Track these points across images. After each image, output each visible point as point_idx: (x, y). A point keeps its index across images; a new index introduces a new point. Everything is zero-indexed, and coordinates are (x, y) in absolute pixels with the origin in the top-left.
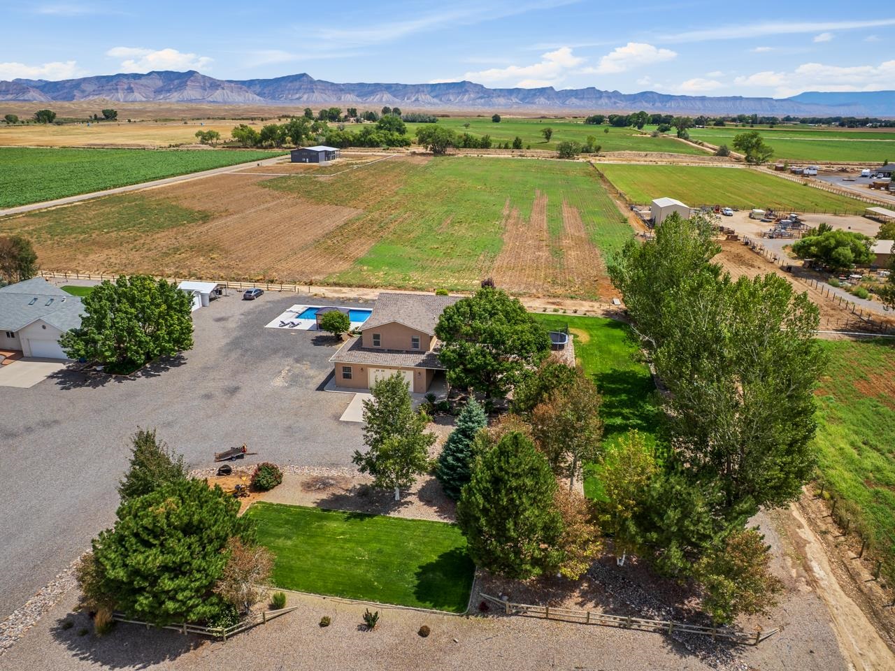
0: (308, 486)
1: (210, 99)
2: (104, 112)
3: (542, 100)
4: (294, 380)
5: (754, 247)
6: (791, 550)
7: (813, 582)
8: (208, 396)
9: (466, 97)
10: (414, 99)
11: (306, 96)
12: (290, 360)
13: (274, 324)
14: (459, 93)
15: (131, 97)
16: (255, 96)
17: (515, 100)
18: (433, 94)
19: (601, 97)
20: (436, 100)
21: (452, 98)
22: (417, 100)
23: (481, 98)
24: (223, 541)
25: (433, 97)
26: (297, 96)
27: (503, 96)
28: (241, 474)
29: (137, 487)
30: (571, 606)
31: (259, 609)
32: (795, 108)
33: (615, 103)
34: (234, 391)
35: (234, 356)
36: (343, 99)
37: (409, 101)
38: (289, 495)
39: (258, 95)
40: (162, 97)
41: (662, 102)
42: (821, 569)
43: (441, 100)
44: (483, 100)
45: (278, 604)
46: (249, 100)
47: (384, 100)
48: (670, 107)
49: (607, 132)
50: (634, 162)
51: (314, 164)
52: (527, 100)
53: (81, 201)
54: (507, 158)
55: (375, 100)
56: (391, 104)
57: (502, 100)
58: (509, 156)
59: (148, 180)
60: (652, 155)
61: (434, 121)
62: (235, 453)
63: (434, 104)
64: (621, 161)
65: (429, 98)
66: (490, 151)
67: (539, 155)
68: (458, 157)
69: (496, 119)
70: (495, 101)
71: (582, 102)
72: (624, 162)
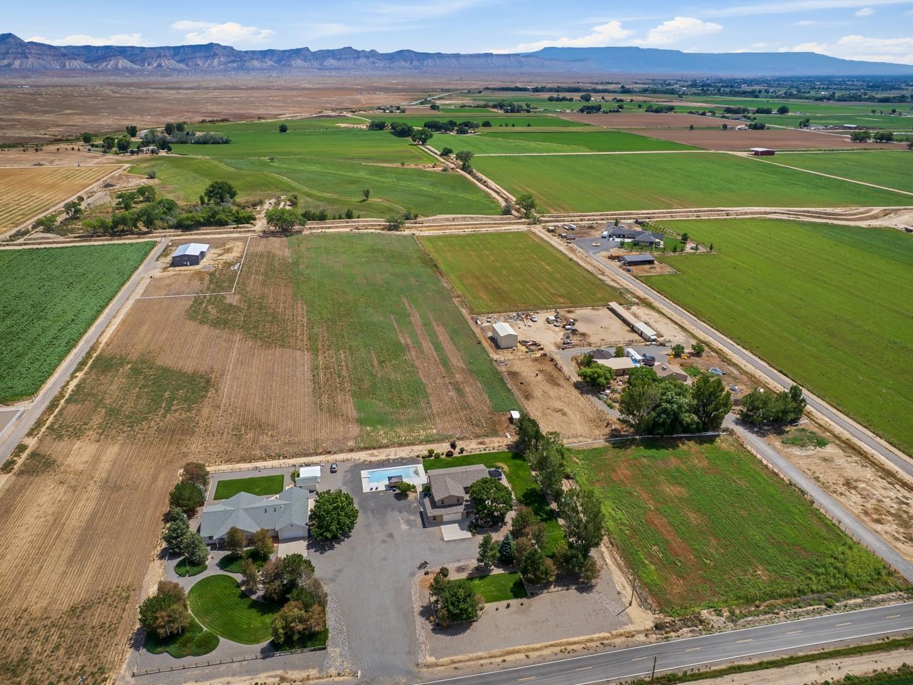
0: (459, 571)
3: (299, 62)
4: (409, 524)
5: (557, 364)
6: (600, 556)
7: (607, 564)
8: (384, 541)
9: (216, 62)
10: (155, 64)
12: (396, 512)
13: (366, 490)
14: (207, 57)
17: (270, 63)
18: (178, 58)
19: (358, 57)
20: (182, 66)
21: (200, 62)
22: (159, 65)
23: (233, 62)
25: (178, 62)
26: (6, 62)
27: (257, 59)
30: (552, 588)
31: (479, 612)
32: (540, 64)
33: (374, 63)
34: (391, 536)
36: (68, 67)
37: (150, 67)
38: (456, 576)
41: (419, 60)
42: (608, 560)
43: (187, 65)
44: (235, 65)
45: (482, 608)
47: (120, 65)
48: (428, 65)
49: (403, 164)
50: (448, 232)
51: (197, 267)
52: (283, 62)
53: (78, 370)
54: (346, 233)
55: (109, 66)
56: (132, 72)
57: (256, 63)
58: (348, 230)
59: (89, 325)
60: (458, 218)
61: (227, 142)
62: (424, 565)
63: (180, 71)
64: (437, 230)
65: (173, 64)
66: (329, 223)
67: (370, 225)
68: (306, 235)
69: (283, 129)
70: (249, 64)
71: (340, 63)
72: (440, 232)
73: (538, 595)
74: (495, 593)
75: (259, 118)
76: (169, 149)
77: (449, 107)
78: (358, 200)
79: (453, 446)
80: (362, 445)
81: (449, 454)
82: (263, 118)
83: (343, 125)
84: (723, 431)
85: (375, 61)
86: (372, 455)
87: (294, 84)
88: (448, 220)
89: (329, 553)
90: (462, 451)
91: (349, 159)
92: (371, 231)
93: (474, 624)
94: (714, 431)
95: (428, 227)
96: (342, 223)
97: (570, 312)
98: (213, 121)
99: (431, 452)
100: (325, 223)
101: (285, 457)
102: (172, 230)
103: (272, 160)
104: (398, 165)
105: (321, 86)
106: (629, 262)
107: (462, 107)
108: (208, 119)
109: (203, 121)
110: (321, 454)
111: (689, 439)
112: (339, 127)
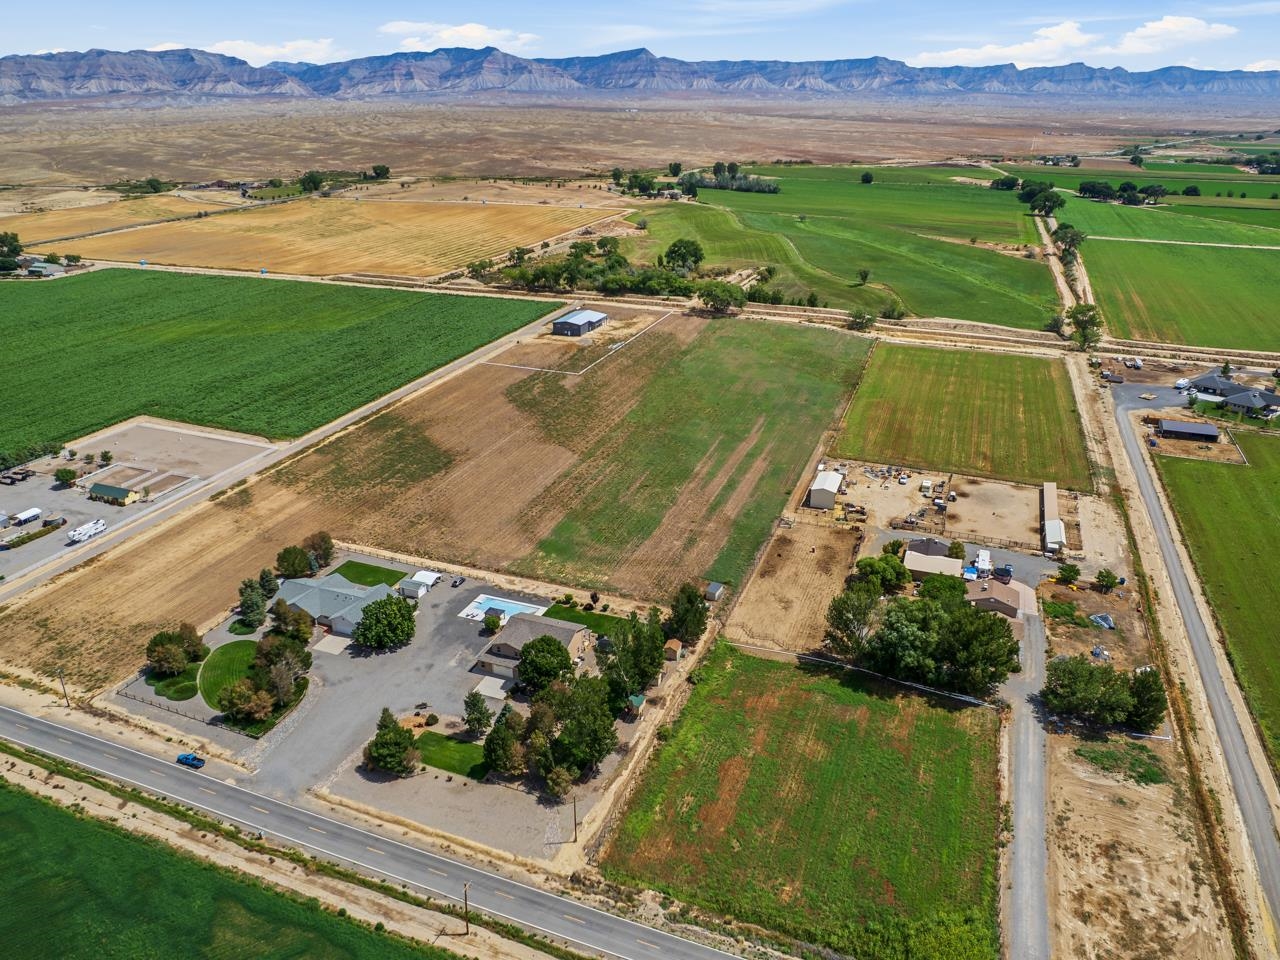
0: (448, 726)
1: (512, 87)
2: (375, 169)
3: (996, 85)
4: (460, 663)
5: (860, 545)
8: (418, 669)
9: (876, 83)
10: (798, 84)
11: (643, 82)
12: (463, 647)
13: (462, 614)
14: (866, 76)
15: (410, 85)
16: (573, 81)
17: (952, 85)
18: (828, 76)
19: (1091, 78)
20: (831, 87)
21: (855, 83)
22: (803, 86)
23: (900, 82)
24: (406, 749)
25: (827, 81)
26: (632, 81)
27: (934, 80)
28: (423, 716)
29: (382, 726)
30: (516, 784)
31: (417, 771)
33: (1115, 87)
34: (430, 667)
35: (436, 639)
36: (695, 86)
37: (789, 88)
38: (439, 729)
39: (577, 80)
40: (449, 84)
41: (1196, 83)
42: (615, 786)
43: (838, 86)
44: (901, 87)
45: (424, 769)
46: (564, 88)
47: (754, 85)
49: (973, 241)
50: (930, 342)
51: (575, 339)
52: (971, 85)
53: (354, 424)
54: (791, 325)
55: (742, 86)
56: (764, 93)
57: (932, 86)
58: (796, 320)
59: (410, 381)
60: (962, 326)
61: (775, 191)
62: (423, 706)
63: (828, 93)
64: (916, 337)
65: (820, 83)
66: (780, 309)
67: (830, 319)
68: (740, 321)
69: (867, 179)
70: (920, 86)
71: (1059, 89)
72: (918, 342)
73: (494, 783)
74: (453, 762)
75: (853, 162)
76: (695, 195)
77: (1165, 162)
78: (853, 283)
79: (595, 598)
80: (513, 569)
81: (589, 608)
82: (859, 163)
83: (959, 179)
84: (993, 703)
85: (1118, 83)
86: (512, 582)
87: (961, 117)
88: (947, 326)
89: (361, 660)
90: (605, 608)
91: (909, 227)
92: (828, 326)
93: (400, 780)
94: (976, 697)
95: (912, 332)
96: (797, 311)
97: (973, 482)
98: (790, 162)
99: (568, 599)
100: (776, 308)
101: (430, 558)
102: (594, 293)
103: (802, 219)
104: (966, 242)
105: (999, 122)
106: (1165, 431)
107: (1188, 161)
108: (784, 159)
109: (778, 162)
110: (465, 565)
111: (921, 694)
112: (951, 182)
